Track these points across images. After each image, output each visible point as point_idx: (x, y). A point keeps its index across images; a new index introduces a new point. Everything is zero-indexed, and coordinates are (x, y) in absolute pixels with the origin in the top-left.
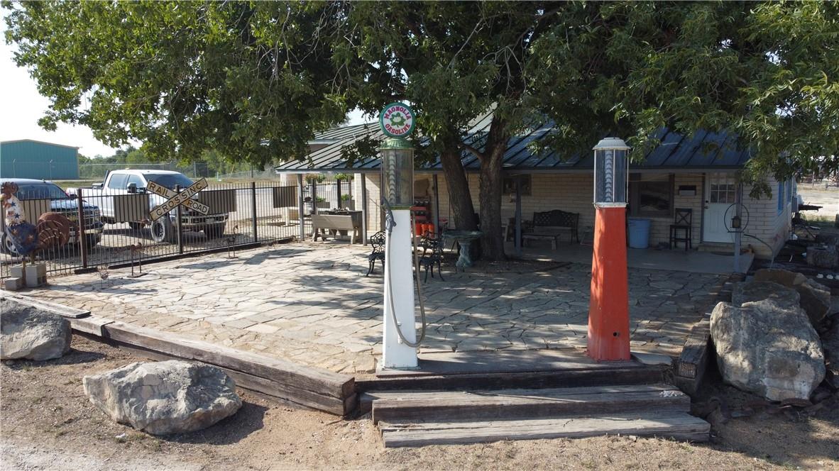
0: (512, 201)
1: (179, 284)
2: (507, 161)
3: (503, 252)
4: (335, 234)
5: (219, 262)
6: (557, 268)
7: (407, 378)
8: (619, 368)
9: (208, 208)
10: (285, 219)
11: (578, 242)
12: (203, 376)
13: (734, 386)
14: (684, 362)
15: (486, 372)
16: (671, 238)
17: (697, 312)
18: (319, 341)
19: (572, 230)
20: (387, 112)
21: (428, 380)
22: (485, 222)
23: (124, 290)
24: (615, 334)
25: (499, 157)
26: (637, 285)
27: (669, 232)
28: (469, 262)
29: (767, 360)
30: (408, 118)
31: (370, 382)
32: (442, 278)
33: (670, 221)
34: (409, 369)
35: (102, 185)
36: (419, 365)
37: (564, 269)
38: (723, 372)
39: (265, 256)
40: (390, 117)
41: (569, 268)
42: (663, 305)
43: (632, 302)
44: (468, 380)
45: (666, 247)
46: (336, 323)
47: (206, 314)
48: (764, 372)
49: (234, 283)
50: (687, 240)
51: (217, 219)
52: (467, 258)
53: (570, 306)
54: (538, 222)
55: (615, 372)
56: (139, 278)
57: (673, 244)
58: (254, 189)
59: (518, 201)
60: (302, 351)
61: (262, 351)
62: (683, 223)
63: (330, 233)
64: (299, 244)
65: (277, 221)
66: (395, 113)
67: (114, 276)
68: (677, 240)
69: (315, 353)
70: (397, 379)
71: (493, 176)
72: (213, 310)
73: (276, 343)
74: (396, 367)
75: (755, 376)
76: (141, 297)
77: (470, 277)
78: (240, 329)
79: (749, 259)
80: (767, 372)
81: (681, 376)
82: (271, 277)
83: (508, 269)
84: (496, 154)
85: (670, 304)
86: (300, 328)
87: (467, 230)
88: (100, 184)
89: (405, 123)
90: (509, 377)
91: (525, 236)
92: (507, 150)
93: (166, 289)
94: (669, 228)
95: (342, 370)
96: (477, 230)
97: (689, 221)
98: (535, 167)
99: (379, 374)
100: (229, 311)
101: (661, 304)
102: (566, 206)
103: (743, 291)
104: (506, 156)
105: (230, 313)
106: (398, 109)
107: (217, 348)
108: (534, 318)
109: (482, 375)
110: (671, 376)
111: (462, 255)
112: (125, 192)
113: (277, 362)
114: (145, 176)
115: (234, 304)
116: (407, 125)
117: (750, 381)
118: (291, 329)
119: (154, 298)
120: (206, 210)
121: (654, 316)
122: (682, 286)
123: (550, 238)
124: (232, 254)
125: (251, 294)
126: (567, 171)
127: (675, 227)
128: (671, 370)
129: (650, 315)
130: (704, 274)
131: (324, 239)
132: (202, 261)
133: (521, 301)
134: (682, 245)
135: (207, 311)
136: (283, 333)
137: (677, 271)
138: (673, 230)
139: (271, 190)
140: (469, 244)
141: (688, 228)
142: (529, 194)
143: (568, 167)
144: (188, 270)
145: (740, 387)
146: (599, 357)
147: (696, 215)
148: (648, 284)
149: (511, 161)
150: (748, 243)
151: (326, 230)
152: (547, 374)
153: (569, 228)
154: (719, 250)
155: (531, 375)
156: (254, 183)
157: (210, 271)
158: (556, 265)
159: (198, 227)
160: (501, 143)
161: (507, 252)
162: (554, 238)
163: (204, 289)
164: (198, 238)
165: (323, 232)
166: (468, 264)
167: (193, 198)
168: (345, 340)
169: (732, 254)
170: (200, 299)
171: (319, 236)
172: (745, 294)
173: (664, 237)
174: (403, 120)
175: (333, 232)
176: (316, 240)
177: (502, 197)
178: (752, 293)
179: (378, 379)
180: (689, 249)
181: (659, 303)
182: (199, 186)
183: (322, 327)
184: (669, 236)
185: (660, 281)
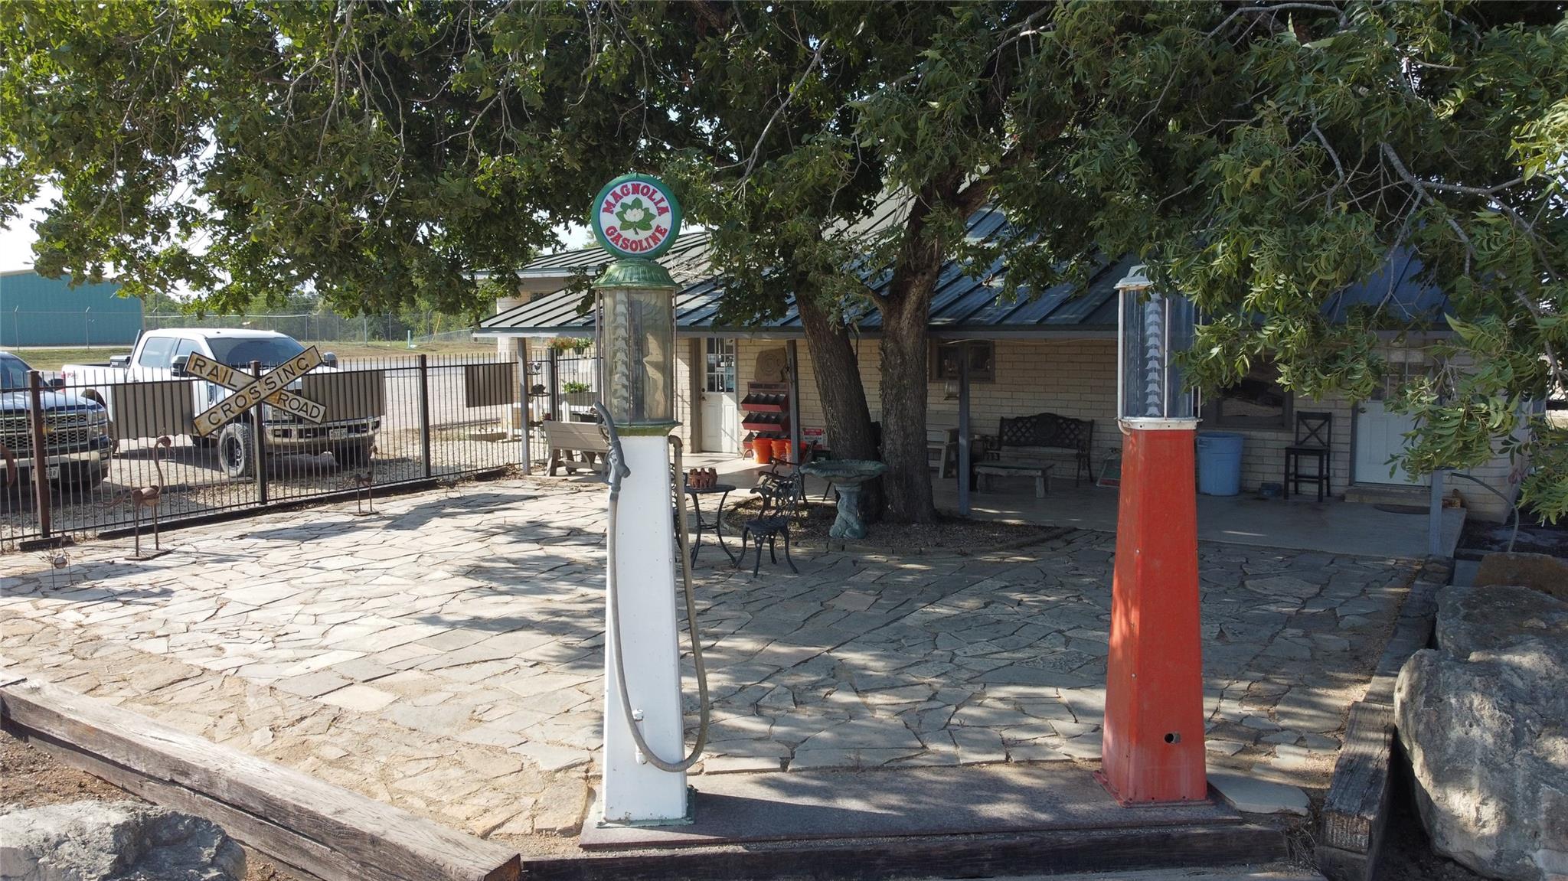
0: (950, 397)
1: (230, 574)
2: (938, 313)
3: (931, 504)
4: (592, 461)
5: (334, 524)
6: (1044, 541)
7: (654, 852)
8: (1180, 824)
9: (322, 409)
10: (507, 427)
11: (1092, 480)
12: (157, 843)
13: (1456, 863)
14: (1339, 811)
15: (850, 836)
16: (1287, 474)
17: (1356, 658)
18: (476, 735)
19: (1078, 456)
20: (610, 198)
21: (705, 857)
22: (891, 443)
23: (102, 591)
24: (1169, 738)
25: (921, 304)
26: (1216, 586)
27: (1283, 461)
28: (857, 527)
29: (1545, 805)
30: (662, 211)
31: (563, 862)
32: (793, 565)
33: (1286, 439)
34: (663, 825)
35: (128, 360)
36: (689, 813)
37: (1058, 544)
38: (1432, 827)
39: (436, 510)
40: (618, 209)
41: (1069, 543)
42: (1277, 639)
43: (1209, 631)
44: (805, 856)
45: (1279, 494)
46: (529, 684)
47: (251, 656)
48: (1536, 834)
49: (346, 576)
50: (1322, 479)
51: (357, 429)
52: (852, 519)
53: (1068, 641)
54: (1009, 439)
55: (1169, 835)
56: (149, 563)
57: (1291, 485)
58: (423, 368)
59: (963, 396)
60: (424, 764)
61: (331, 763)
62: (1313, 442)
63: (583, 460)
64: (517, 483)
65: (489, 431)
66: (629, 200)
67: (98, 557)
68: (1299, 478)
69: (454, 773)
70: (628, 854)
71: (909, 343)
72: (271, 645)
73: (371, 742)
74: (633, 817)
75: (1513, 844)
76: (131, 609)
77: (855, 562)
78: (307, 699)
79: (1456, 521)
80: (1543, 836)
81: (1332, 846)
82: (431, 561)
83: (938, 545)
84: (914, 298)
85: (1294, 636)
86: (444, 696)
87: (854, 457)
88: (124, 358)
89: (654, 223)
90: (905, 847)
91: (977, 470)
92: (939, 292)
93: (193, 589)
94: (1283, 453)
95: (498, 826)
96: (877, 457)
97: (1325, 438)
98: (999, 326)
99: (588, 841)
100: (302, 648)
101: (1273, 637)
102: (1066, 405)
103: (1463, 611)
104: (936, 303)
105: (301, 654)
106: (636, 189)
107: (223, 758)
108: (982, 673)
109: (841, 845)
110: (1307, 844)
111: (842, 514)
112: (167, 375)
113: (347, 800)
114: (209, 341)
115: (321, 629)
116: (658, 229)
117: (1499, 854)
118: (421, 701)
119: (158, 613)
120: (317, 413)
121: (1260, 669)
122: (1316, 589)
123: (1033, 473)
124: (365, 505)
125: (370, 605)
126: (1065, 334)
127: (1295, 452)
128: (1307, 827)
129: (1249, 665)
130: (1363, 558)
131: (571, 471)
132: (300, 522)
133: (959, 624)
134: (1310, 489)
135: (256, 648)
136: (399, 712)
137: (1303, 552)
138: (1293, 456)
139: (461, 371)
140: (856, 489)
141: (1323, 453)
142: (988, 378)
143: (1068, 326)
144: (262, 543)
145: (1474, 866)
146: (1131, 794)
147: (1341, 427)
148: (1242, 584)
149: (948, 311)
150: (1453, 487)
151: (574, 452)
152: (1000, 840)
153: (1075, 452)
154: (1387, 500)
155: (961, 843)
156: (423, 358)
157: (307, 546)
158: (1043, 535)
159: (316, 446)
160: (924, 274)
161: (939, 503)
162: (1040, 473)
163: (278, 590)
164: (317, 469)
165: (570, 456)
166: (853, 532)
167: (291, 387)
168: (535, 733)
169: (1426, 511)
170: (254, 616)
171: (561, 464)
172: (1466, 618)
173: (1271, 471)
174: (649, 217)
175: (589, 457)
176: (553, 474)
177: (929, 386)
178: (1485, 616)
179: (582, 855)
180: (1326, 498)
181: (1266, 632)
182: (303, 363)
183: (490, 696)
184: (1283, 469)
185: (1269, 575)
